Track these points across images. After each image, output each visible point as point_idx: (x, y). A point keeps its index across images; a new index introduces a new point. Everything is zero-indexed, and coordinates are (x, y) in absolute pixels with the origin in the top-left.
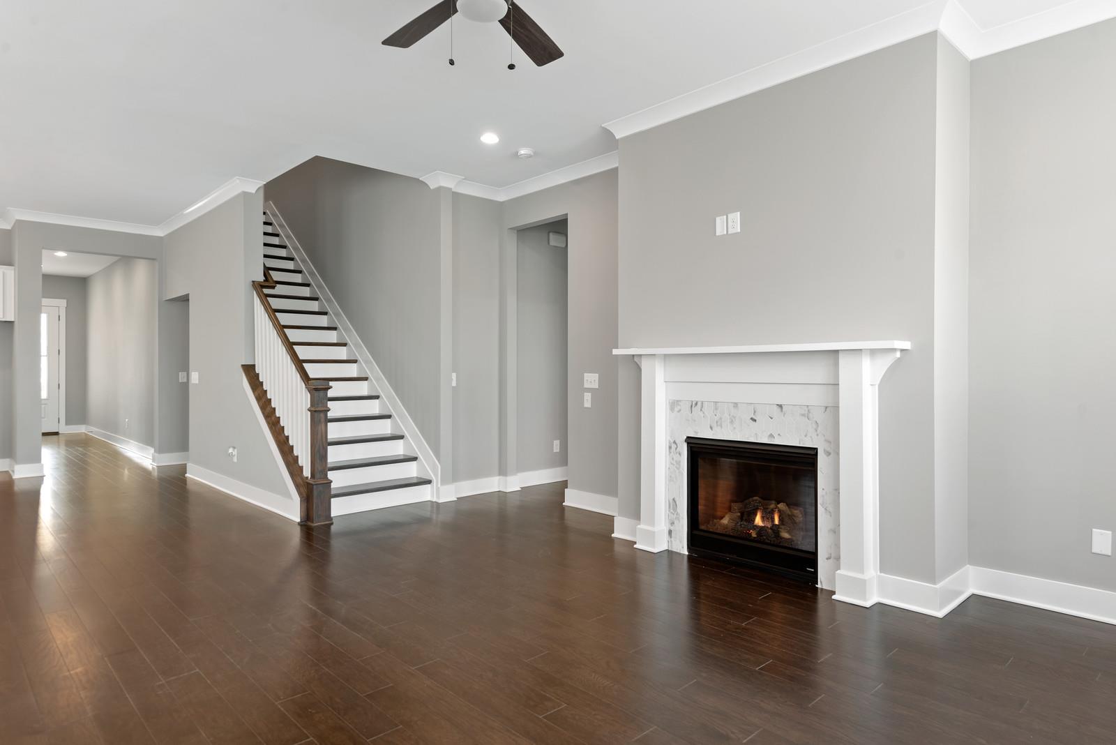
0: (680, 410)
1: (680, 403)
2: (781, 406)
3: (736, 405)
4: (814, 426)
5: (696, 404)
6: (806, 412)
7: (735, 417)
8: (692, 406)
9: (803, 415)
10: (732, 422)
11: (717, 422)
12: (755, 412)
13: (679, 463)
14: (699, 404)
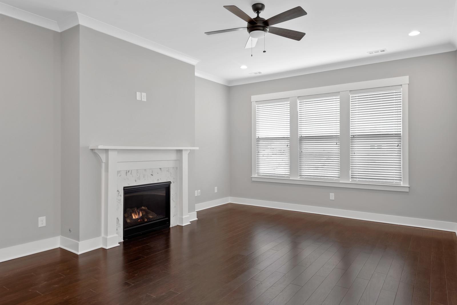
0: (121, 175)
1: (120, 172)
2: (160, 169)
3: (145, 170)
4: (170, 174)
5: (129, 171)
6: (168, 170)
7: (145, 175)
8: (126, 173)
9: (167, 171)
10: (144, 177)
11: (138, 178)
12: (152, 172)
13: (120, 200)
14: (130, 171)
